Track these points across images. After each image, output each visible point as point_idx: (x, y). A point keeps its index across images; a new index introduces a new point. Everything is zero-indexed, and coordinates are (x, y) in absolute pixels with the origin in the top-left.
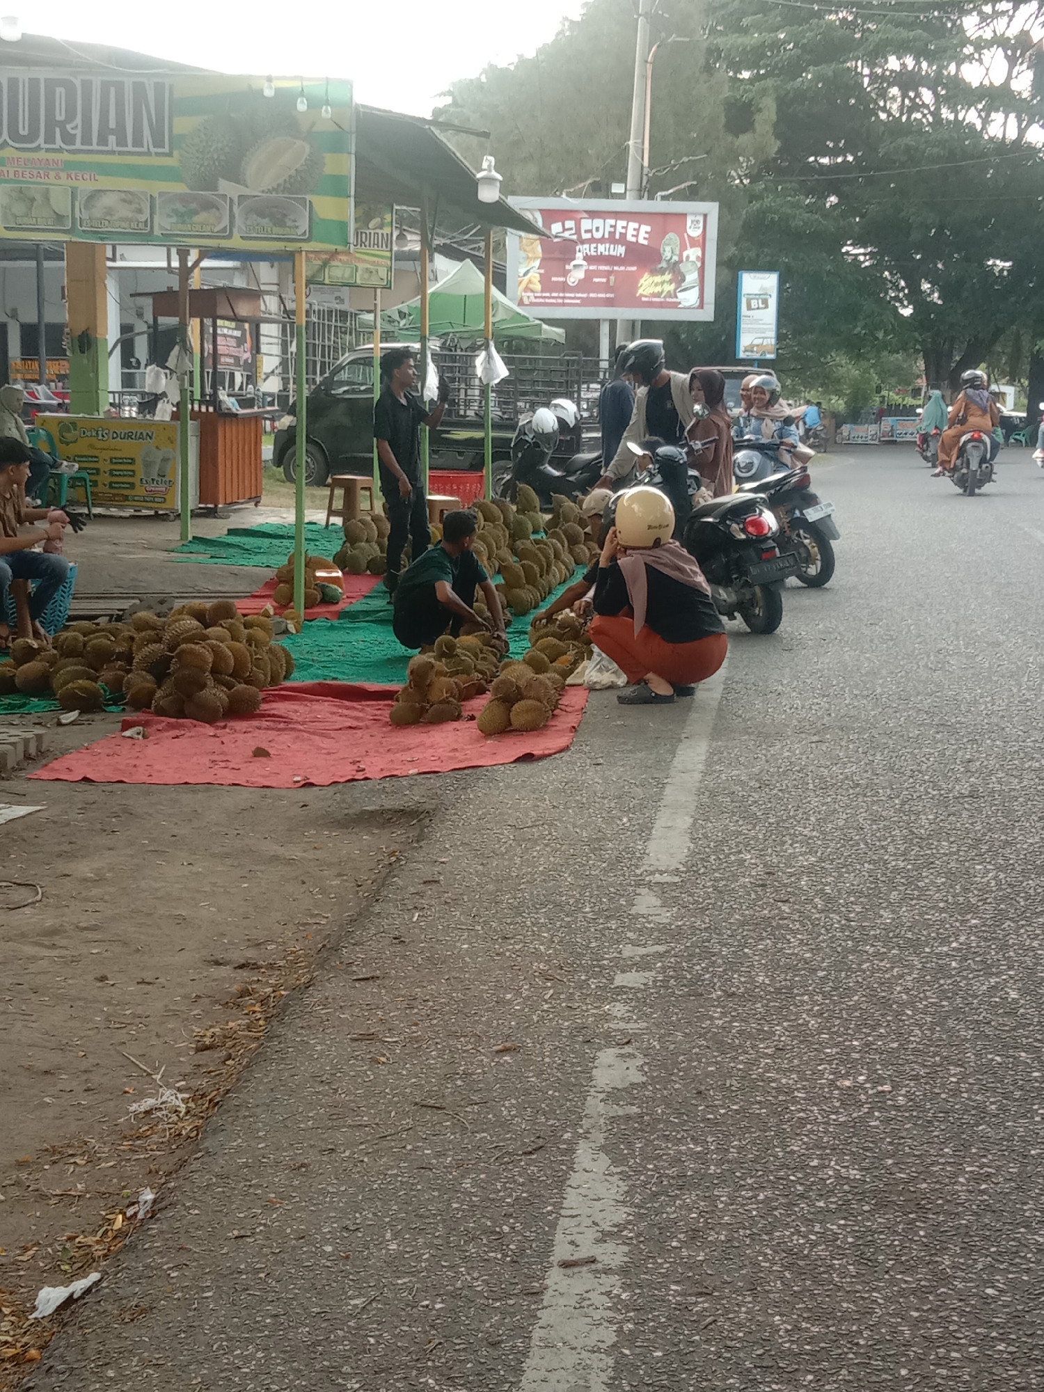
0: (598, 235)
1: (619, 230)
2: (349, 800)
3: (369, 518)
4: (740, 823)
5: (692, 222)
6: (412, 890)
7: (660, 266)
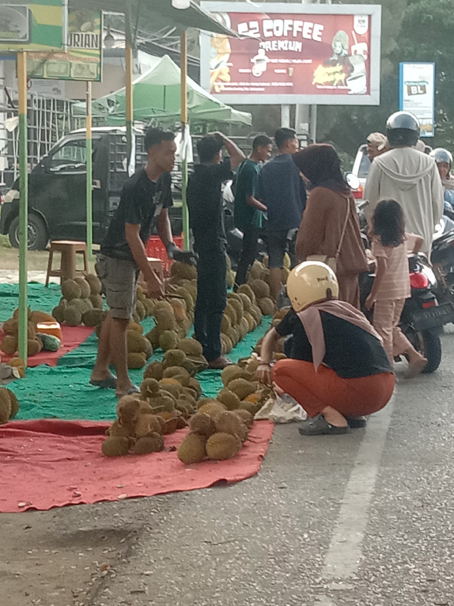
0: (278, 34)
1: (296, 29)
4: (406, 537)
5: (359, 21)
6: (122, 599)
7: (331, 59)
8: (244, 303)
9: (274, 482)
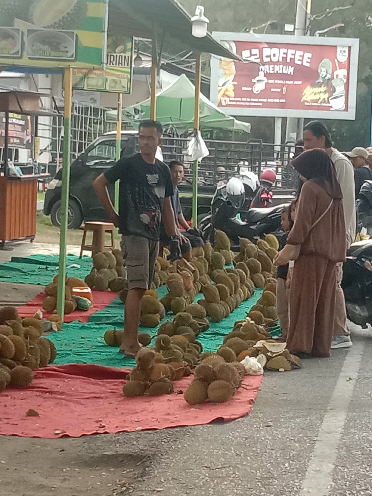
0: (275, 59)
1: (289, 56)
2: (94, 447)
3: (111, 252)
5: (341, 51)
7: (318, 81)
8: (240, 276)
9: (262, 421)
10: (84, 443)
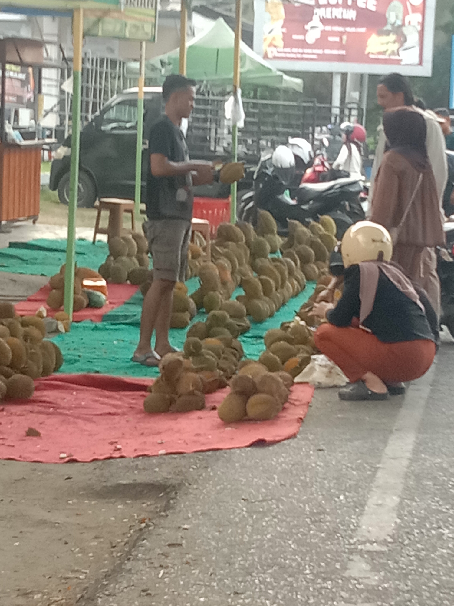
2: (107, 475)
3: (130, 236)
6: (159, 551)
7: (385, 28)
8: (288, 267)
9: (312, 444)
10: (95, 469)
